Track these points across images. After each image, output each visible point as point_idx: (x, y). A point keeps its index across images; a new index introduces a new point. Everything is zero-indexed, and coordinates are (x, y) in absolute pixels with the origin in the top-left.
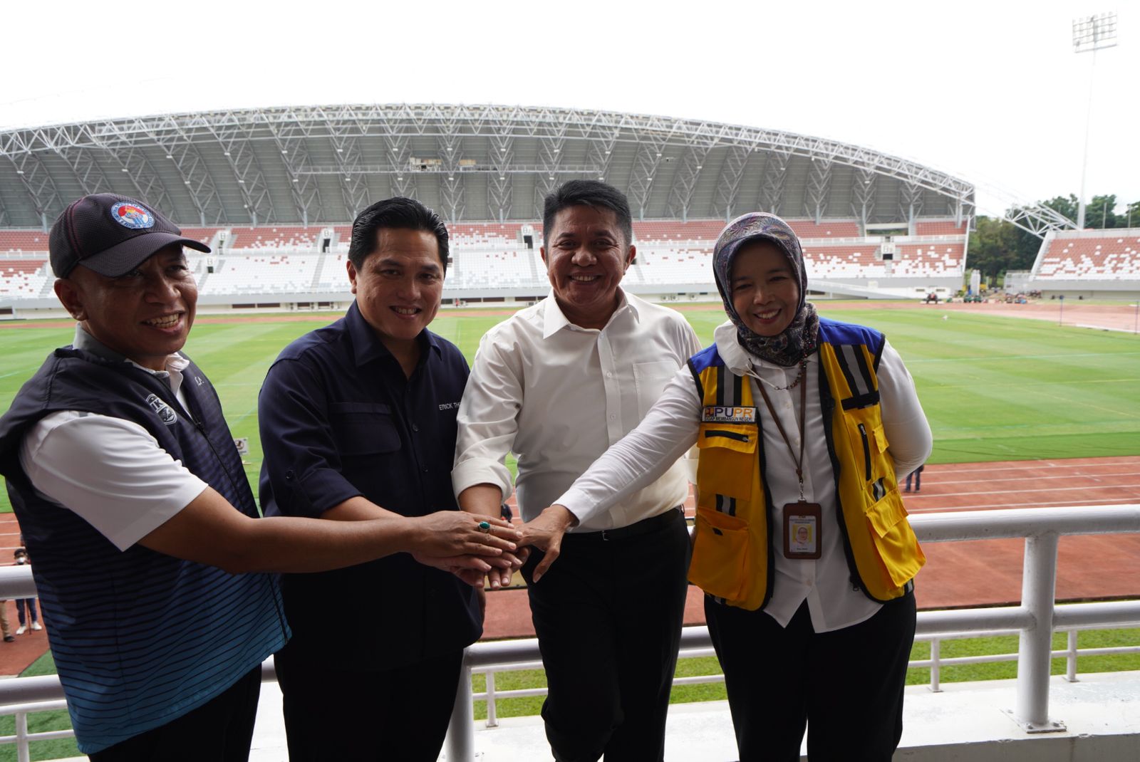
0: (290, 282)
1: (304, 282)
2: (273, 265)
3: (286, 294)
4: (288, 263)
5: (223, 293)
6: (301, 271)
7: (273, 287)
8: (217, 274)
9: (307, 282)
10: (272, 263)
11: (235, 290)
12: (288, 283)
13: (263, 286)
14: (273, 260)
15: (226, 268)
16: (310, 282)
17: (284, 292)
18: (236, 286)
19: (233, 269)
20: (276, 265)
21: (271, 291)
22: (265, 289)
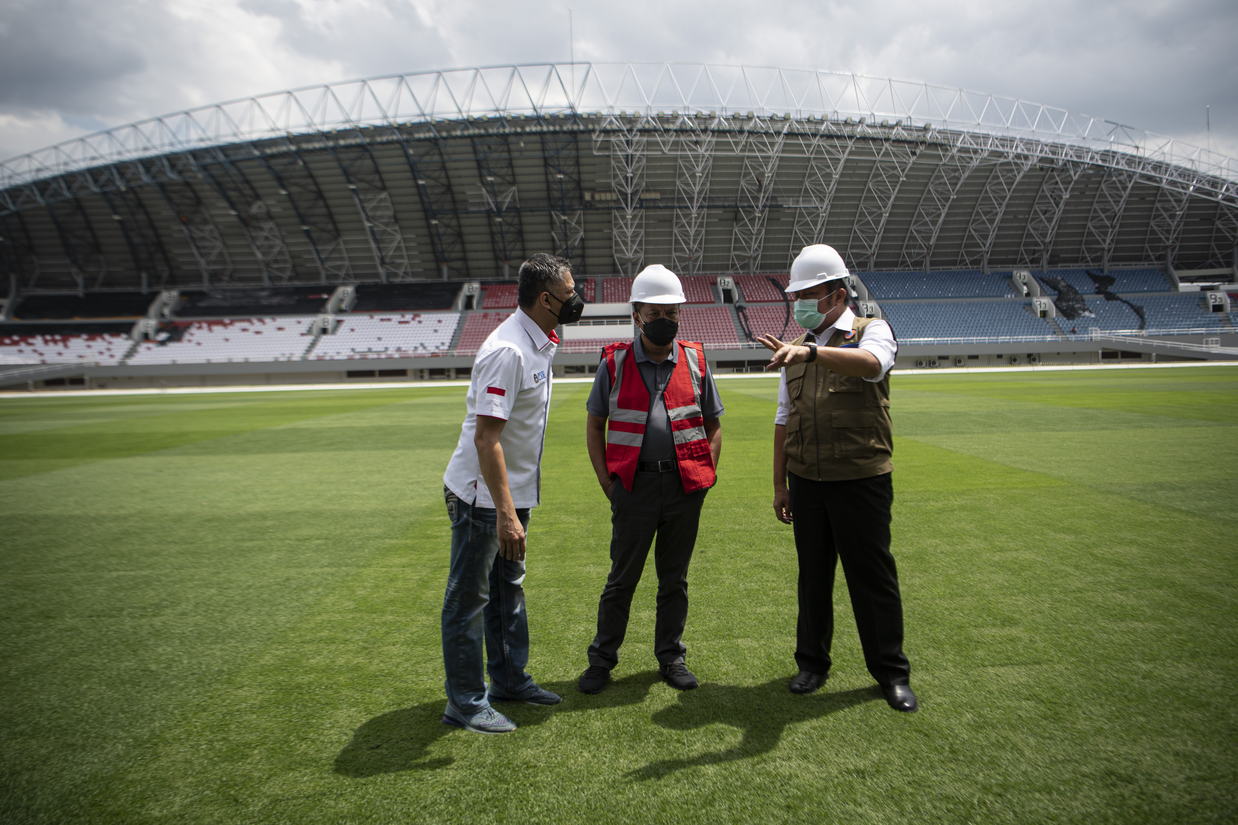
0: (422, 344)
1: (439, 344)
2: (403, 325)
3: (415, 357)
4: (420, 322)
5: (337, 357)
6: (436, 331)
7: (399, 349)
8: (333, 337)
9: (443, 344)
10: (400, 322)
11: (352, 353)
12: (418, 345)
13: (386, 349)
14: (402, 320)
15: (343, 329)
16: (447, 344)
17: (413, 355)
18: (353, 350)
19: (352, 330)
20: (407, 325)
21: (397, 356)
22: (389, 352)
